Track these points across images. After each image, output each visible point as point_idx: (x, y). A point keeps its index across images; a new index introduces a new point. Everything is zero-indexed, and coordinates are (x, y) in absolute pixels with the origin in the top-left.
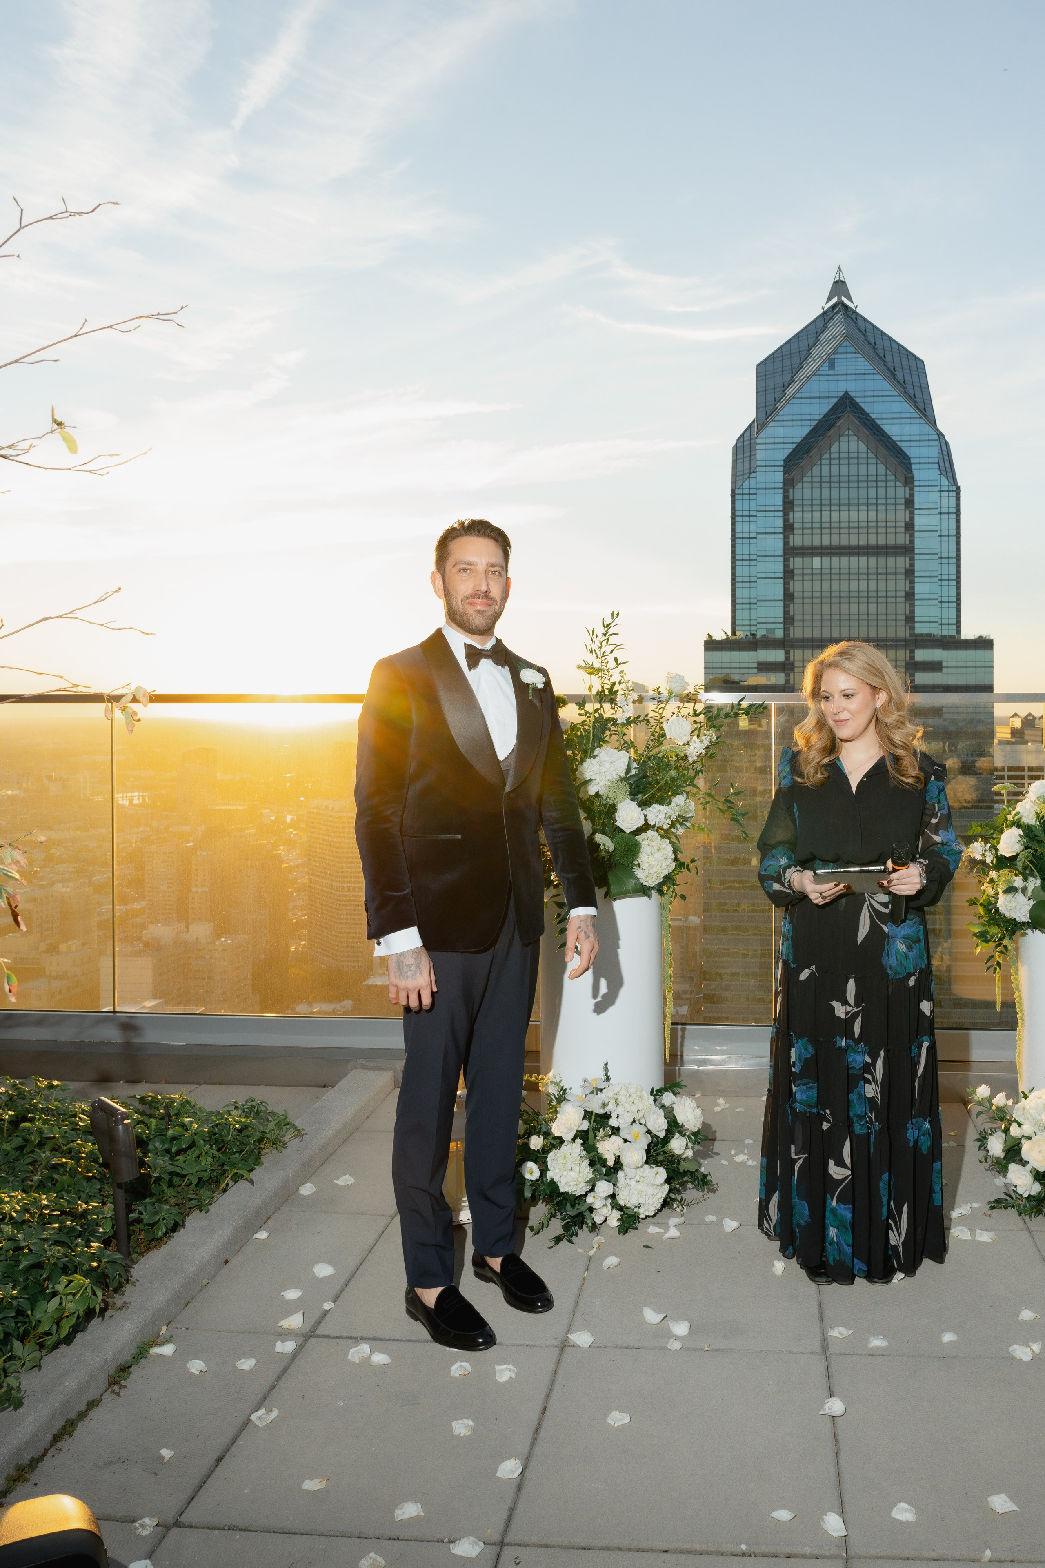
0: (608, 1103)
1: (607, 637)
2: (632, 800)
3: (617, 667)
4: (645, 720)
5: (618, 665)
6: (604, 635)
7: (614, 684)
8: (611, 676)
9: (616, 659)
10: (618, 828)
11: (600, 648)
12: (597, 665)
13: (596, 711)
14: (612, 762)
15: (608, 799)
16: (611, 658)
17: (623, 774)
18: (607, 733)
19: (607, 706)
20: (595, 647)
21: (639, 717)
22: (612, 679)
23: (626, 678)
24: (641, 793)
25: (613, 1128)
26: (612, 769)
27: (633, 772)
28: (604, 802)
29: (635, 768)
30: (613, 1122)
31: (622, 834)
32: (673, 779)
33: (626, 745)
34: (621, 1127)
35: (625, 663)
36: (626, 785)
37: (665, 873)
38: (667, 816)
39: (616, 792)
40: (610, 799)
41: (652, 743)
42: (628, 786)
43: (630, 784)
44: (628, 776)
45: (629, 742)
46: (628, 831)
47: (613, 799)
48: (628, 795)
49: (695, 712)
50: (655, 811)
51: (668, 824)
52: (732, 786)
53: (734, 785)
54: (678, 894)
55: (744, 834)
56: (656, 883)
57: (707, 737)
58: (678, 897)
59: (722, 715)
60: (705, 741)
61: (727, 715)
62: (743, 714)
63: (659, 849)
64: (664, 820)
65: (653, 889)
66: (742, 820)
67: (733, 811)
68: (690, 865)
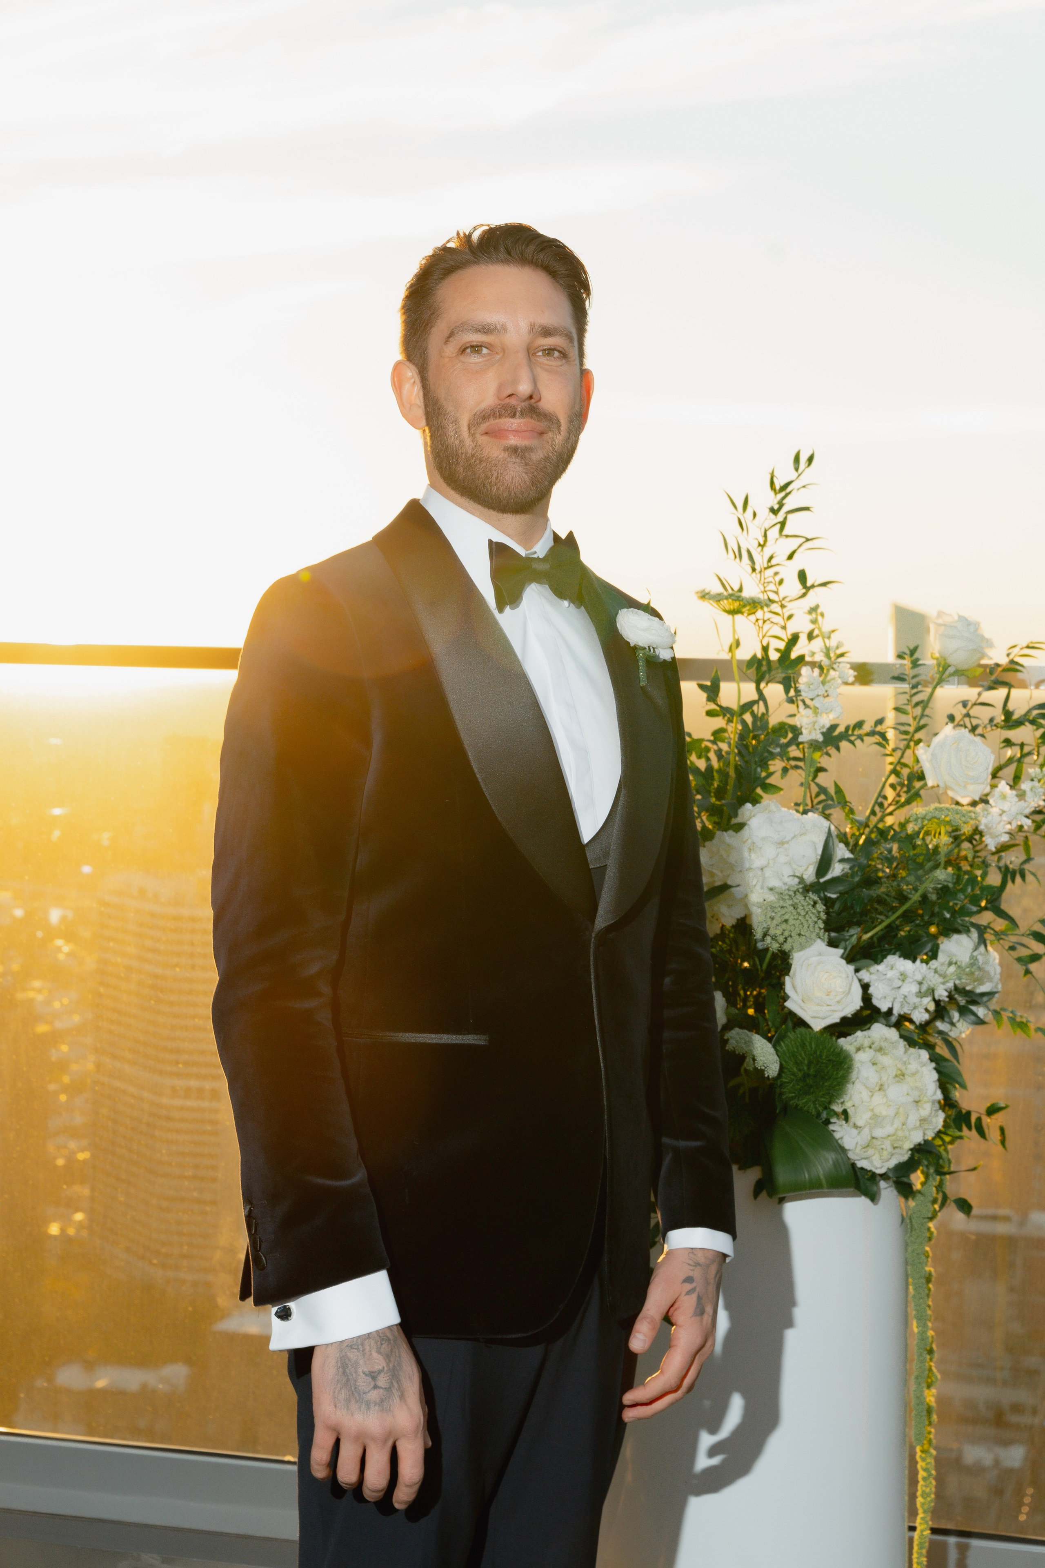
1: (781, 517)
2: (830, 943)
3: (804, 595)
4: (872, 733)
5: (807, 588)
6: (774, 511)
7: (794, 639)
8: (790, 617)
9: (802, 576)
10: (791, 1014)
11: (762, 546)
12: (752, 590)
13: (747, 707)
14: (782, 843)
15: (768, 939)
16: (789, 572)
17: (810, 875)
18: (775, 765)
19: (774, 691)
20: (750, 541)
21: (860, 724)
22: (792, 627)
23: (826, 625)
24: (858, 924)
26: (782, 859)
27: (837, 870)
28: (760, 946)
29: (842, 861)
31: (802, 1030)
32: (944, 891)
33: (822, 797)
35: (824, 584)
36: (815, 903)
37: (917, 1138)
38: (924, 988)
39: (791, 922)
40: (774, 938)
41: (890, 794)
42: (821, 907)
43: (828, 902)
44: (822, 880)
45: (832, 791)
46: (817, 1025)
47: (781, 939)
48: (820, 929)
49: (1008, 714)
50: (890, 974)
51: (927, 1010)
54: (952, 1196)
56: (891, 1164)
57: (1035, 783)
58: (952, 1206)
60: (1029, 796)
63: (901, 1076)
64: (914, 1000)
65: (884, 1177)
68: (985, 1119)
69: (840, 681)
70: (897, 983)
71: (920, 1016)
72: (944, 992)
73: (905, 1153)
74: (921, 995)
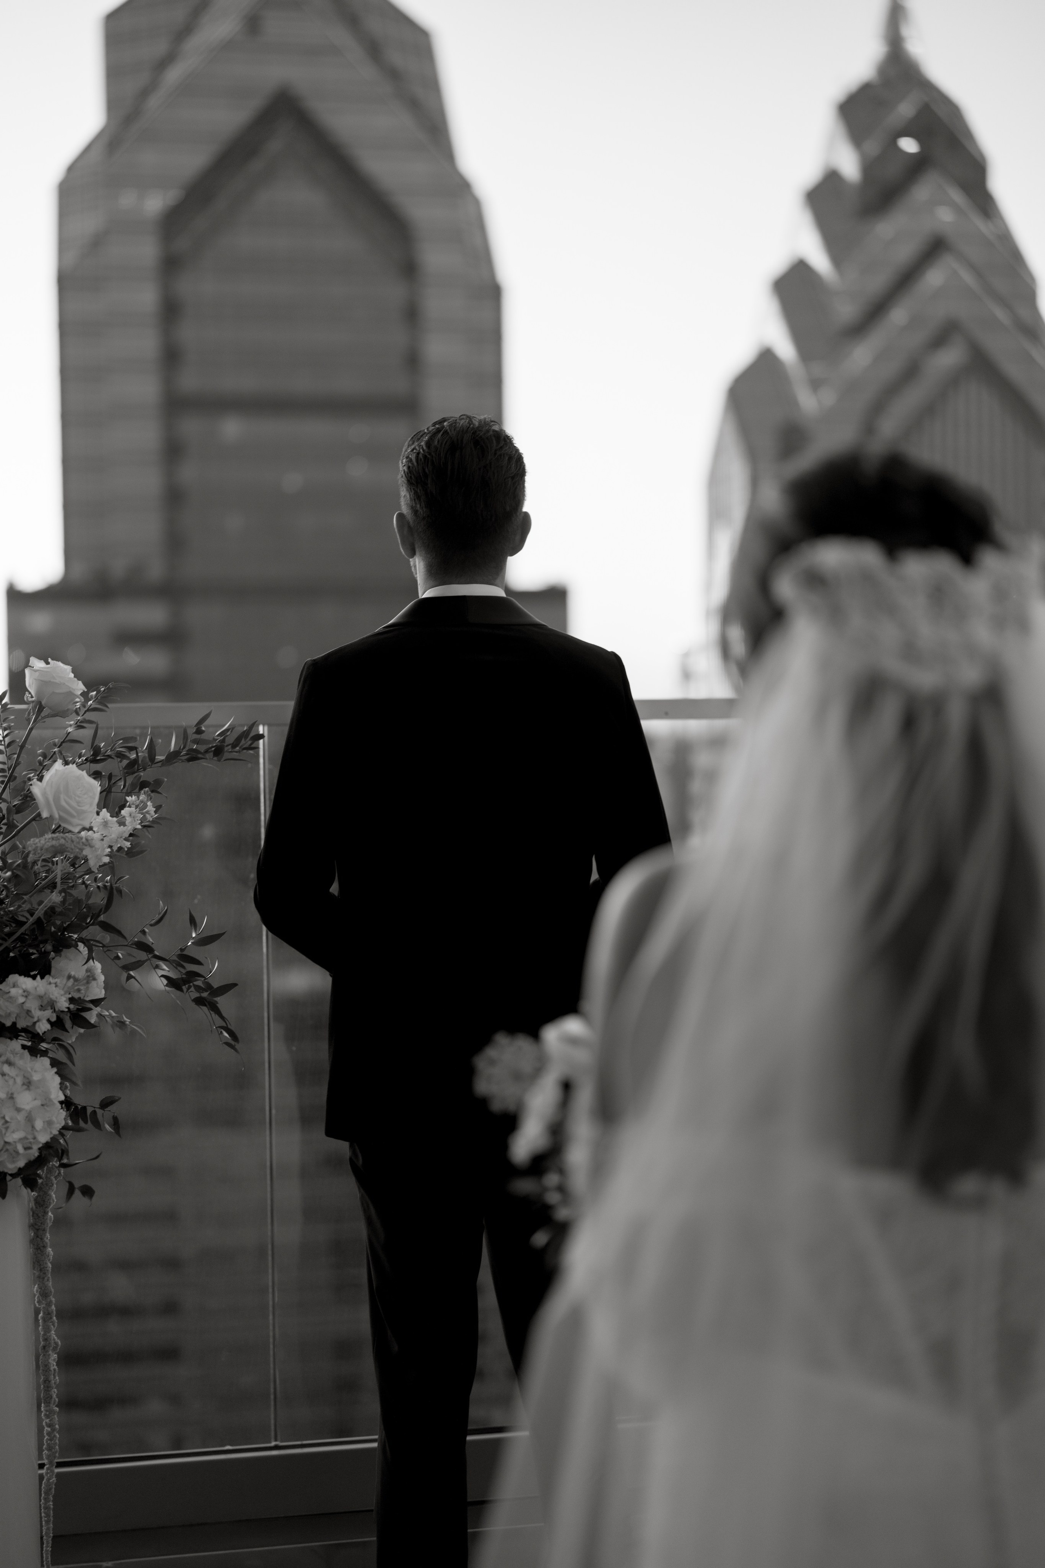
32: (53, 912)
37: (44, 1138)
38: (45, 1002)
49: (96, 751)
50: (13, 991)
51: (48, 1020)
52: (193, 922)
53: (198, 920)
54: (77, 1185)
55: (226, 1034)
56: (21, 1163)
57: (133, 809)
58: (77, 1193)
59: (159, 758)
60: (128, 820)
61: (173, 757)
62: (207, 751)
63: (28, 1084)
64: (37, 1013)
65: (13, 1176)
66: (222, 1001)
67: (199, 983)
68: (99, 1112)
70: (21, 1000)
71: (43, 1027)
72: (63, 1004)
73: (34, 1153)
74: (42, 1008)
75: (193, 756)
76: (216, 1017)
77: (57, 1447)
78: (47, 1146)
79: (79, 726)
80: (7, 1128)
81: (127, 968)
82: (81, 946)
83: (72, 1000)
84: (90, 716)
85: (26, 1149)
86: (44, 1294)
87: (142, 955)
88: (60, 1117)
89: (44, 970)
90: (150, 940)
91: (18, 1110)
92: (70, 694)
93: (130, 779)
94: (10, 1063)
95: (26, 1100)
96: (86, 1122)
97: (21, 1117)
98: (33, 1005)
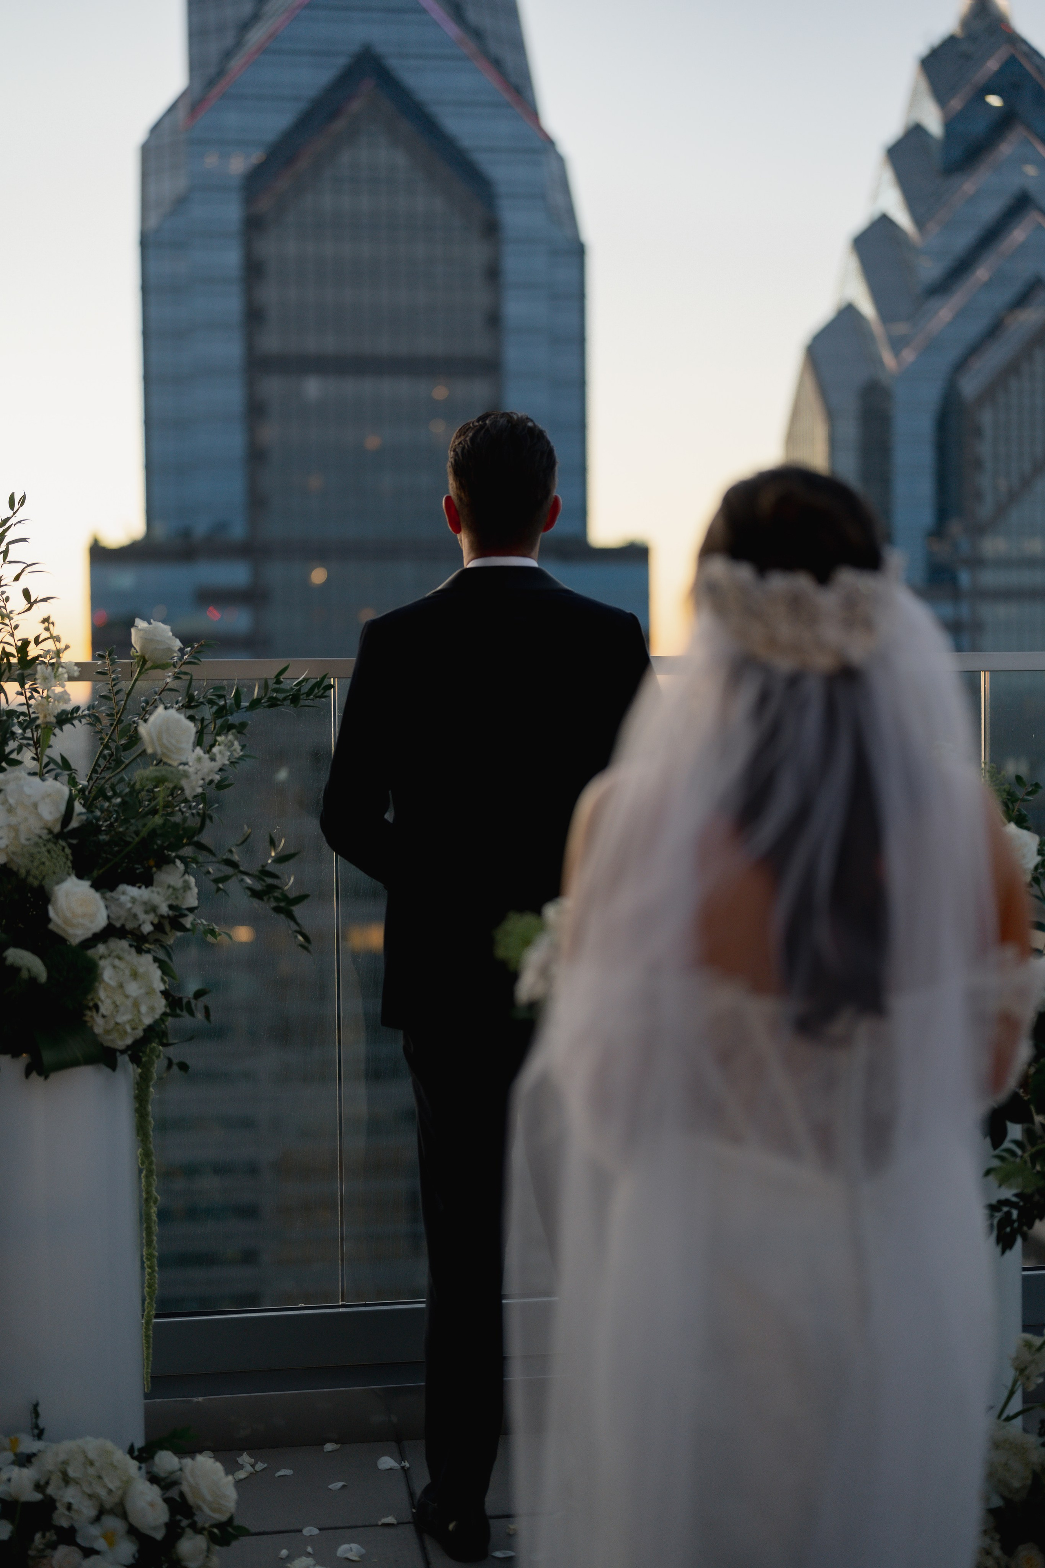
0: (47, 1483)
1: (3, 547)
2: (80, 877)
3: (29, 609)
5: (31, 603)
7: (26, 643)
8: (16, 627)
9: (26, 593)
10: (53, 934)
15: (30, 876)
16: (15, 590)
17: (56, 826)
18: (12, 745)
21: (76, 709)
22: (20, 634)
24: (95, 863)
25: (60, 1530)
26: (34, 814)
27: (77, 822)
28: (22, 883)
29: (80, 814)
30: (61, 1519)
31: (63, 946)
32: (156, 833)
33: (51, 766)
34: (76, 1525)
35: (45, 600)
36: (63, 849)
37: (148, 1021)
38: (149, 908)
39: (47, 863)
40: (35, 878)
41: (102, 762)
42: (68, 851)
43: (71, 846)
44: (66, 830)
45: (59, 760)
46: (75, 941)
47: (40, 878)
48: (69, 867)
49: (191, 698)
51: (152, 923)
52: (273, 843)
53: (277, 843)
54: (175, 1061)
55: (300, 938)
56: (129, 1041)
57: (222, 747)
58: (175, 1068)
59: (245, 704)
60: (218, 757)
61: (255, 704)
62: (285, 699)
63: (135, 975)
64: (142, 916)
65: (123, 1052)
66: (297, 910)
67: (277, 894)
68: (193, 1002)
69: (66, 676)
70: (129, 905)
71: (147, 928)
72: (164, 909)
73: (140, 1033)
74: (146, 912)
75: (273, 703)
76: (292, 923)
77: (156, 1285)
78: (149, 1029)
79: (177, 677)
80: (117, 1012)
81: (217, 881)
82: (178, 862)
83: (171, 907)
84: (185, 668)
85: (133, 1029)
86: (147, 1154)
87: (229, 870)
88: (161, 1005)
89: (147, 881)
90: (236, 858)
91: (127, 996)
92: (170, 650)
93: (219, 722)
94: (120, 958)
95: (133, 989)
96: (182, 1010)
97: (129, 1003)
98: (139, 910)
